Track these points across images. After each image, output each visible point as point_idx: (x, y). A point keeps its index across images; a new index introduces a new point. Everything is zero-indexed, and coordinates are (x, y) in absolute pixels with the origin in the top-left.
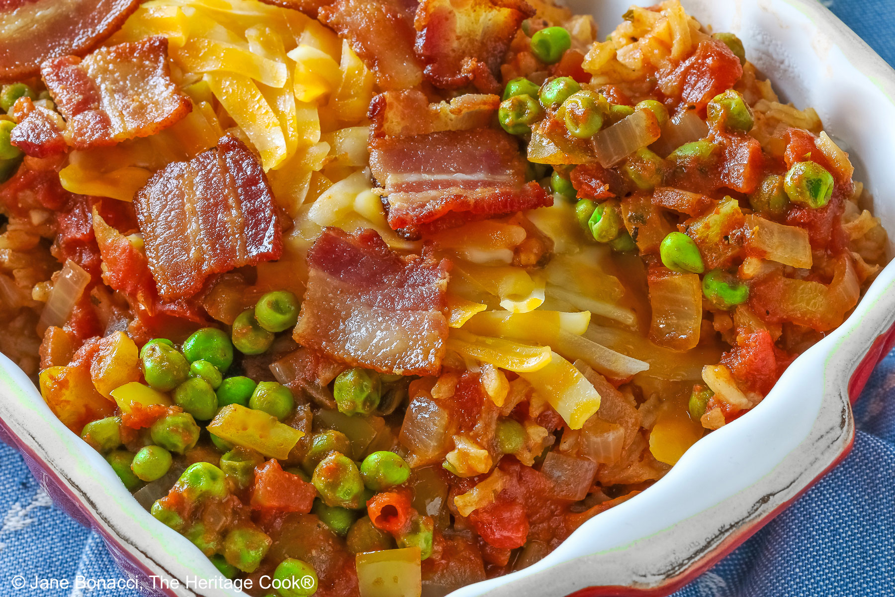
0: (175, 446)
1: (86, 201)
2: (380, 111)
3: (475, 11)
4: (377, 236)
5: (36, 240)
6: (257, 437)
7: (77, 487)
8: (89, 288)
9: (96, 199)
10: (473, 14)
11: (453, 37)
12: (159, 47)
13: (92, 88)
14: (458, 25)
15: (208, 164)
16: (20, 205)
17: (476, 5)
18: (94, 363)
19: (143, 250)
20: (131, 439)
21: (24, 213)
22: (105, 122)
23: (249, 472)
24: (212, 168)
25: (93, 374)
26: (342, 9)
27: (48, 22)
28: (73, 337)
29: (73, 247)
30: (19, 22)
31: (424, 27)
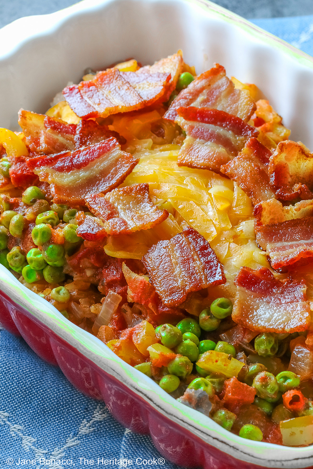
0: (182, 373)
1: (118, 262)
2: (259, 212)
3: (298, 162)
4: (269, 270)
5: (89, 284)
6: (223, 366)
7: (141, 392)
8: (121, 305)
9: (122, 260)
10: (297, 164)
11: (289, 176)
12: (145, 188)
13: (114, 208)
14: (290, 170)
15: (180, 241)
16: (81, 266)
17: (298, 159)
18: (134, 337)
19: (152, 284)
20: (157, 373)
21: (81, 271)
22: (125, 222)
23: (222, 384)
24: (183, 242)
25: (135, 342)
26: (232, 166)
27: (86, 179)
28: (114, 330)
29: (111, 285)
30: (72, 178)
31: (273, 172)
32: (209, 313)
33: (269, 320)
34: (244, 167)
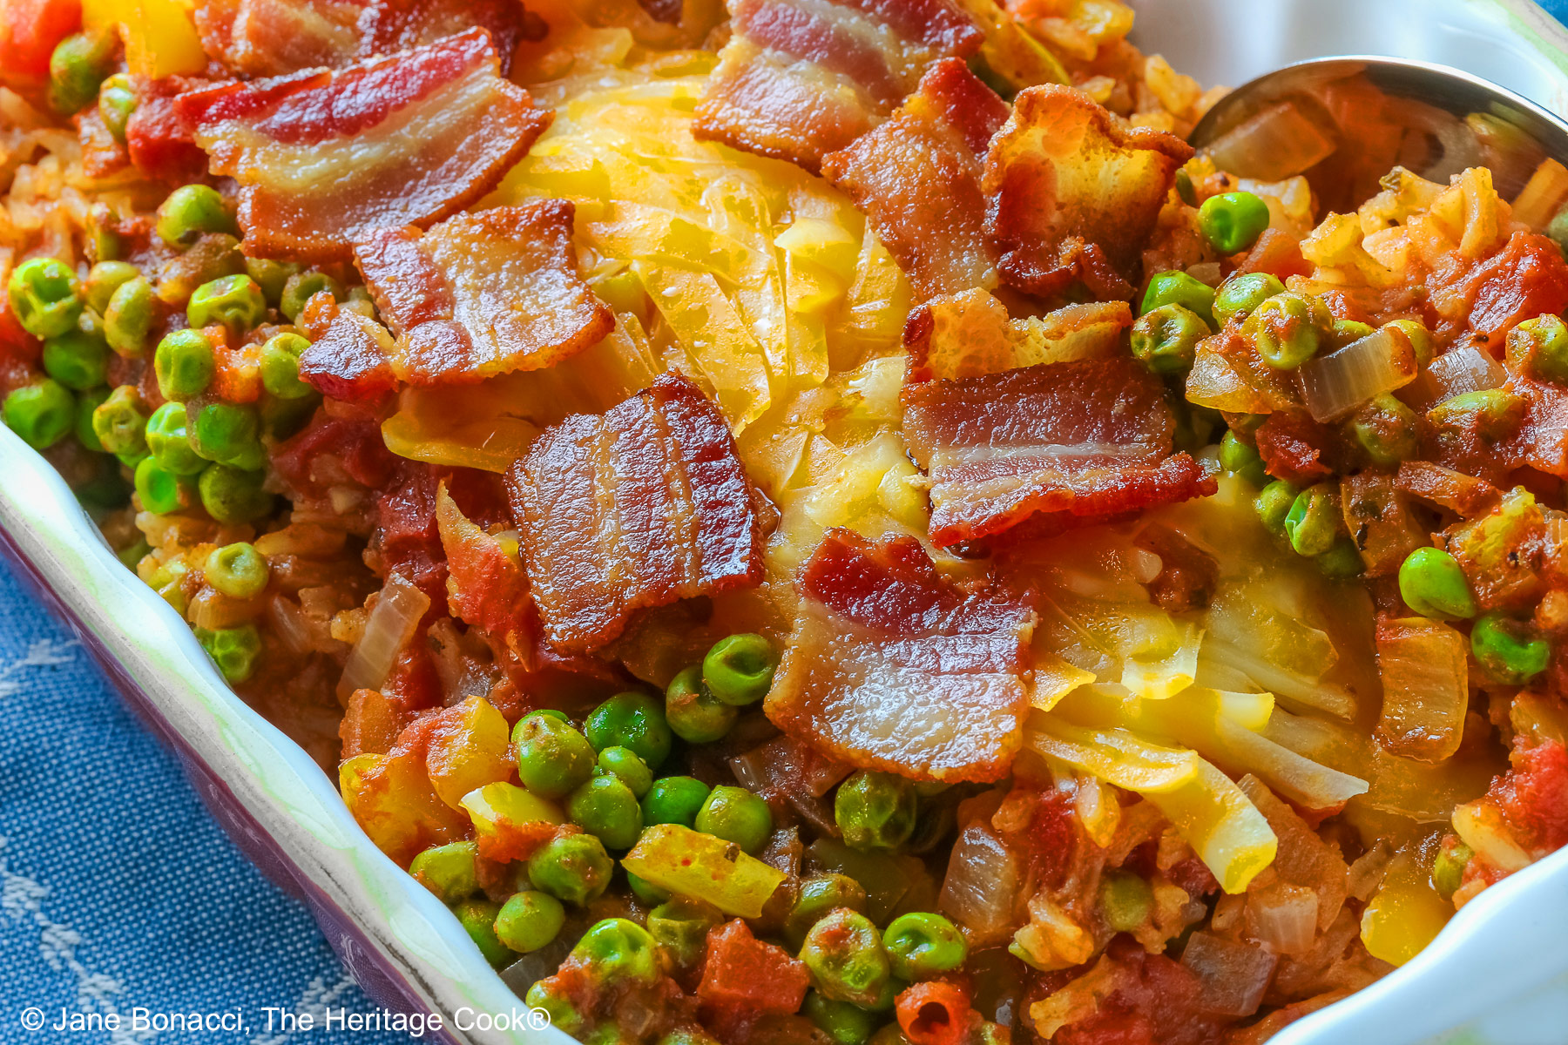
0: (570, 890)
1: (424, 474)
2: (922, 334)
3: (1088, 159)
4: (918, 546)
5: (340, 539)
6: (709, 877)
7: (402, 959)
8: (426, 622)
9: (443, 471)
10: (1085, 165)
11: (1052, 205)
12: (559, 217)
13: (442, 282)
14: (1060, 184)
15: (636, 420)
16: (313, 478)
17: (1088, 148)
18: (434, 748)
19: (523, 564)
20: (494, 879)
21: (319, 493)
22: (464, 341)
23: (697, 939)
24: (643, 427)
25: (431, 765)
26: (865, 156)
27: (371, 172)
28: (397, 706)
29: (402, 550)
30: (321, 165)
31: (998, 189)
32: (698, 685)
33: (885, 730)
34: (900, 167)
